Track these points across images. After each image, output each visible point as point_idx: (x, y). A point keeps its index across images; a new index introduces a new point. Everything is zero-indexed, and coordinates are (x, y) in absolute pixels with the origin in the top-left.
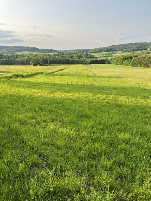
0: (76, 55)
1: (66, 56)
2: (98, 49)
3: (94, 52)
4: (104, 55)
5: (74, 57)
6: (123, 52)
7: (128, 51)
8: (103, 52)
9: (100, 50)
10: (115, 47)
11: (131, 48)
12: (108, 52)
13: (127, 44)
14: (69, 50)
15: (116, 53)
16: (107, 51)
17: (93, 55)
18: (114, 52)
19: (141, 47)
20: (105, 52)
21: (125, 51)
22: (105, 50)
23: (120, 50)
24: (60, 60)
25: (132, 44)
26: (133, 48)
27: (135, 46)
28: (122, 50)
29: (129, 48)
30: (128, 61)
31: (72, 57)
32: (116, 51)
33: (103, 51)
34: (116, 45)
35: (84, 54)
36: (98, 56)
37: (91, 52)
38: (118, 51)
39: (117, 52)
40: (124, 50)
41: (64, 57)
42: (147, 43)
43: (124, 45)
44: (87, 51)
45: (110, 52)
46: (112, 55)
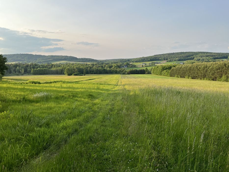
0: (116, 65)
1: (105, 66)
2: (141, 58)
3: (136, 62)
4: (147, 65)
5: (113, 67)
6: (167, 61)
7: (173, 60)
8: (146, 61)
9: (143, 60)
10: (159, 56)
11: (177, 57)
12: (151, 62)
13: (172, 53)
14: (110, 60)
15: (160, 63)
16: (151, 60)
17: (135, 64)
18: (158, 62)
19: (188, 56)
20: (149, 61)
21: (170, 61)
22: (148, 60)
23: (165, 60)
24: (98, 69)
25: (177, 53)
26: (178, 57)
27: (181, 55)
28: (167, 59)
29: (174, 57)
30: (167, 71)
31: (111, 67)
32: (161, 60)
33: (146, 60)
34: (160, 55)
35: (125, 63)
36: (140, 66)
37: (133, 62)
38: (162, 60)
39: (161, 62)
40: (169, 60)
41: (102, 67)
42: (194, 52)
43: (169, 55)
44: (129, 60)
45: (153, 62)
46: (156, 65)
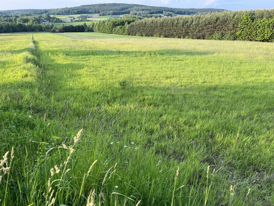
0: (33, 18)
2: (63, 9)
3: (59, 14)
4: (75, 20)
5: (31, 22)
6: (100, 15)
7: (107, 14)
8: (72, 14)
9: (67, 12)
10: (88, 8)
11: (110, 10)
12: (79, 15)
13: (103, 4)
15: (91, 17)
16: (78, 13)
17: (59, 18)
18: (89, 15)
19: (122, 9)
20: (76, 14)
21: (104, 15)
22: (74, 12)
23: (96, 13)
25: (110, 5)
26: (112, 10)
27: (114, 8)
28: (99, 12)
29: (107, 10)
30: (121, 28)
31: (26, 21)
32: (91, 13)
33: (72, 12)
34: (89, 5)
36: (67, 20)
37: (53, 14)
38: (93, 13)
39: (93, 15)
40: (102, 13)
42: (128, 5)
43: (100, 6)
45: (82, 15)
46: (88, 19)
